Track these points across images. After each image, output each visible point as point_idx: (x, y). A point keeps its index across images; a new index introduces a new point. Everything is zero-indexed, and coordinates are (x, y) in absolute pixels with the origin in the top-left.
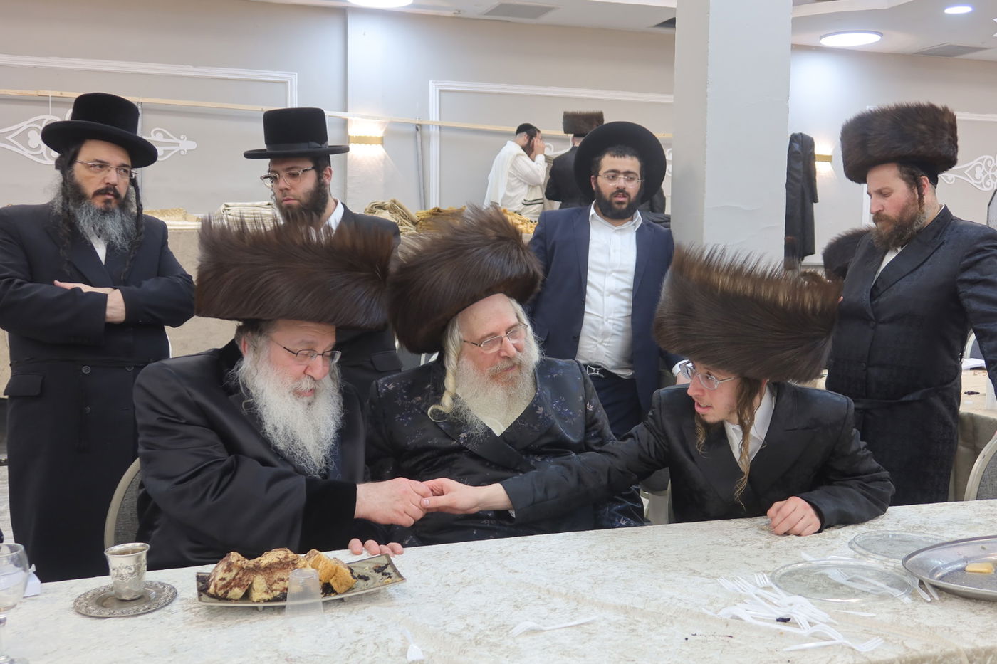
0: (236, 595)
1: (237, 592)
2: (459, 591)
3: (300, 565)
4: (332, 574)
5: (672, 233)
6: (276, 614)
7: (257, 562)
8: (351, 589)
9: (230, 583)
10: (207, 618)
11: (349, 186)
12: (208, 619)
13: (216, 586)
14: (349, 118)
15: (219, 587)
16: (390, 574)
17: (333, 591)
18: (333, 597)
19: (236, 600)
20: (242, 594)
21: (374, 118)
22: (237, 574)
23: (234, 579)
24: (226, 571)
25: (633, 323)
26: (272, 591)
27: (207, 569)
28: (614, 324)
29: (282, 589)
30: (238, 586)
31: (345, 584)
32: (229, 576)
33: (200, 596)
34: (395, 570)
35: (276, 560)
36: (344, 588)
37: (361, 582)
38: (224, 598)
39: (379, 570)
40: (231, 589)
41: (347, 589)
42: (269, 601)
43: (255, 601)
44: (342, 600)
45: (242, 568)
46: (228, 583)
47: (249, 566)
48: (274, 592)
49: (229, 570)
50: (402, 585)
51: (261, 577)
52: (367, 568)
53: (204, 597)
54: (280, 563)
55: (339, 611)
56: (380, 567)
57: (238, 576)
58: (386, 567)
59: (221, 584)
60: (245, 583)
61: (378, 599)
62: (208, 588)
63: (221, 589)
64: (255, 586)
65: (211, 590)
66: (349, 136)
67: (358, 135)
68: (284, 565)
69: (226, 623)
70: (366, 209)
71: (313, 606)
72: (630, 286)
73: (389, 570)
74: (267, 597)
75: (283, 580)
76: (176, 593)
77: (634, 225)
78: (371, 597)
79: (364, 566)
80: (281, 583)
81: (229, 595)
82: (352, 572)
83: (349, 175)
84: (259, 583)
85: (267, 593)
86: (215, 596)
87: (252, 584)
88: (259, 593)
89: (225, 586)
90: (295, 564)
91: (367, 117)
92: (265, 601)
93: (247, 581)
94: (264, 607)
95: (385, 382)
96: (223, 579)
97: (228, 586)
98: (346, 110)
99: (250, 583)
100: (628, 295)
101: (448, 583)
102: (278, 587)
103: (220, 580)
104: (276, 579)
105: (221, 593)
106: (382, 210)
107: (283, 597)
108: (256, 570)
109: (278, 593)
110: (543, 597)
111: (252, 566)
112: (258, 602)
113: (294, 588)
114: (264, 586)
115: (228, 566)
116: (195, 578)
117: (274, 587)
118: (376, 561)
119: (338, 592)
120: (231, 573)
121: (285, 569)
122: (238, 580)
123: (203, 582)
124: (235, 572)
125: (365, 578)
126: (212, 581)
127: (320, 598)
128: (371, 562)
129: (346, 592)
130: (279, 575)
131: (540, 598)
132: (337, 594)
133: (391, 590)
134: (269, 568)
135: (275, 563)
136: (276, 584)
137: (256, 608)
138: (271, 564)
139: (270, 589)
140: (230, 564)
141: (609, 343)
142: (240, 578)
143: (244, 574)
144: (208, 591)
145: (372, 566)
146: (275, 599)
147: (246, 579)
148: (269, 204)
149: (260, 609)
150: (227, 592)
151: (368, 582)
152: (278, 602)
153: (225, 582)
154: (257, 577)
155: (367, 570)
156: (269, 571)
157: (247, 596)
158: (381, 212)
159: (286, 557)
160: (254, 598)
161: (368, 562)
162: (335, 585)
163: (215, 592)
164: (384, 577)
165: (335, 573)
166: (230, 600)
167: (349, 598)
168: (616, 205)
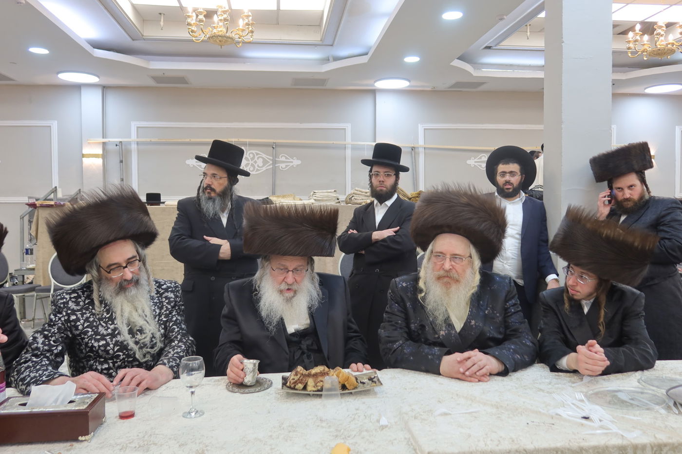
0: (300, 387)
1: (300, 386)
2: (411, 392)
3: (330, 375)
4: (346, 380)
8: (356, 388)
9: (297, 381)
12: (287, 398)
13: (290, 382)
16: (375, 381)
17: (347, 389)
18: (347, 391)
19: (300, 390)
20: (303, 387)
22: (300, 377)
23: (299, 379)
24: (295, 375)
25: (521, 253)
27: (287, 374)
28: (512, 253)
30: (301, 383)
31: (353, 385)
32: (296, 378)
33: (282, 386)
34: (378, 380)
35: (319, 371)
36: (352, 387)
37: (361, 385)
38: (294, 389)
39: (371, 379)
40: (297, 384)
42: (315, 391)
44: (351, 393)
45: (302, 374)
47: (306, 373)
48: (317, 387)
49: (296, 375)
50: (381, 387)
51: (312, 379)
52: (365, 378)
53: (284, 387)
54: (321, 372)
55: (350, 399)
58: (374, 378)
59: (292, 381)
61: (369, 394)
62: (287, 383)
63: (292, 384)
64: (309, 383)
65: (288, 384)
68: (323, 374)
69: (295, 401)
71: (336, 395)
72: (520, 233)
74: (314, 389)
75: (322, 381)
76: (272, 383)
77: (521, 199)
78: (366, 392)
79: (363, 377)
80: (321, 383)
81: (296, 387)
82: (357, 379)
84: (311, 382)
85: (314, 387)
86: (290, 387)
87: (307, 383)
88: (311, 387)
89: (294, 383)
90: (328, 374)
92: (313, 391)
93: (305, 381)
94: (313, 395)
95: (400, 281)
96: (293, 379)
97: (296, 383)
100: (519, 237)
102: (320, 384)
104: (318, 381)
105: (292, 386)
107: (321, 390)
108: (309, 375)
109: (320, 387)
110: (454, 397)
112: (310, 391)
113: (327, 385)
114: (313, 384)
116: (281, 378)
117: (318, 385)
118: (369, 375)
121: (323, 376)
123: (285, 380)
124: (298, 377)
125: (363, 383)
126: (288, 380)
127: (340, 392)
129: (353, 389)
130: (320, 378)
131: (452, 398)
132: (348, 390)
133: (376, 389)
135: (319, 373)
136: (318, 383)
137: (309, 395)
138: (317, 373)
139: (316, 385)
140: (297, 372)
141: (510, 263)
142: (301, 379)
143: (303, 377)
145: (367, 377)
146: (318, 391)
148: (335, 191)
149: (311, 395)
150: (295, 386)
151: (365, 385)
152: (319, 393)
153: (294, 381)
154: (310, 379)
156: (315, 376)
157: (305, 388)
159: (324, 370)
160: (308, 389)
161: (365, 375)
162: (347, 386)
163: (290, 385)
164: (373, 383)
165: (348, 379)
166: (297, 390)
167: (355, 392)
168: (506, 190)
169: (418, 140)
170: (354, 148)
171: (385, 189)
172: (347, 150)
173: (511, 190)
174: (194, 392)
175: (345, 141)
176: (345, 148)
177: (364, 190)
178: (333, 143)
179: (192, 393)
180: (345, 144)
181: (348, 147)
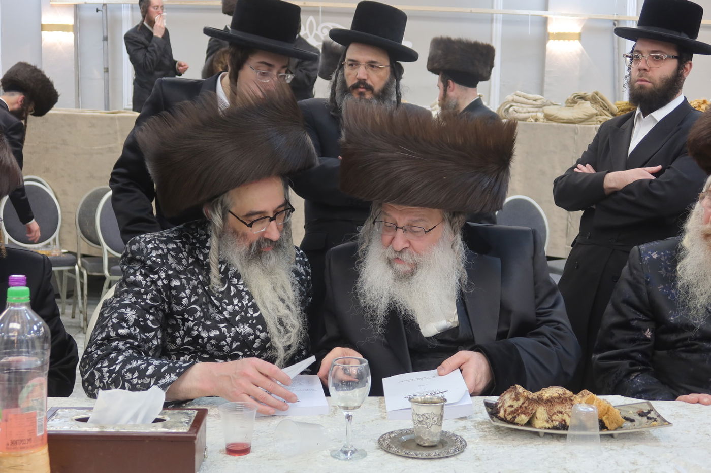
0: (522, 420)
1: (523, 418)
3: (576, 402)
4: (605, 412)
6: (556, 440)
7: (540, 395)
8: (620, 427)
9: (517, 410)
10: (497, 437)
11: (547, 79)
12: (499, 438)
13: (505, 411)
14: (549, 16)
15: (507, 412)
16: (653, 418)
17: (607, 428)
18: (605, 432)
19: (522, 425)
20: (527, 420)
21: (573, 15)
22: (523, 403)
23: (521, 406)
26: (552, 421)
29: (560, 420)
30: (524, 413)
31: (616, 423)
32: (517, 404)
33: (491, 418)
34: (659, 416)
35: (556, 395)
36: (615, 426)
37: (629, 424)
38: (512, 422)
39: (642, 414)
40: (518, 415)
41: (617, 427)
42: (549, 429)
43: (538, 427)
44: (612, 436)
45: (528, 399)
46: (515, 409)
47: (533, 397)
48: (554, 422)
49: (517, 399)
50: (667, 430)
51: (543, 407)
52: (631, 412)
53: (495, 419)
54: (559, 397)
55: (611, 445)
56: (643, 412)
57: (524, 405)
58: (649, 412)
59: (509, 410)
60: (529, 411)
61: (644, 439)
62: (498, 412)
63: (509, 414)
64: (538, 415)
65: (502, 414)
66: (549, 34)
67: (557, 32)
68: (562, 400)
69: (515, 443)
70: (568, 100)
71: (591, 438)
73: (652, 415)
74: (547, 425)
75: (561, 413)
79: (628, 409)
80: (560, 415)
81: (517, 420)
82: (620, 413)
83: (547, 69)
84: (541, 413)
85: (548, 422)
86: (504, 420)
87: (535, 412)
88: (541, 422)
89: (513, 412)
90: (572, 400)
91: (566, 15)
92: (545, 428)
93: (532, 410)
94: (546, 434)
95: (648, 250)
96: (511, 406)
97: (515, 412)
98: (546, 9)
99: (534, 411)
101: (708, 433)
102: (558, 418)
103: (509, 406)
104: (555, 411)
105: (509, 418)
106: (583, 101)
107: (562, 427)
108: (539, 401)
109: (557, 423)
111: (536, 398)
112: (540, 428)
114: (546, 416)
115: (516, 396)
116: (483, 405)
117: (554, 418)
118: (638, 407)
119: (609, 428)
120: (518, 402)
121: (564, 403)
122: (524, 408)
123: (492, 408)
124: (521, 401)
125: (632, 421)
126: (500, 407)
127: (598, 432)
128: (634, 407)
129: (616, 429)
130: (558, 408)
132: (608, 430)
133: (655, 432)
134: (550, 402)
135: (555, 398)
136: (555, 416)
137: (538, 434)
138: (552, 398)
139: (550, 419)
140: (518, 394)
142: (526, 407)
143: (530, 403)
144: (498, 415)
145: (636, 411)
146: (555, 428)
147: (531, 408)
149: (542, 435)
150: (515, 417)
151: (634, 423)
152: (559, 432)
153: (513, 409)
154: (540, 408)
155: (631, 414)
156: (549, 404)
157: (529, 423)
158: (583, 103)
159: (564, 394)
160: (536, 424)
161: (631, 407)
162: (607, 423)
163: (505, 416)
164: (649, 421)
165: (607, 412)
166: (517, 424)
167: (620, 434)
169: (625, 6)
170: (509, 21)
172: (494, 24)
174: (352, 416)
175: (492, 7)
176: (492, 20)
177: (530, 96)
178: (471, 12)
179: (349, 417)
180: (492, 14)
181: (497, 19)
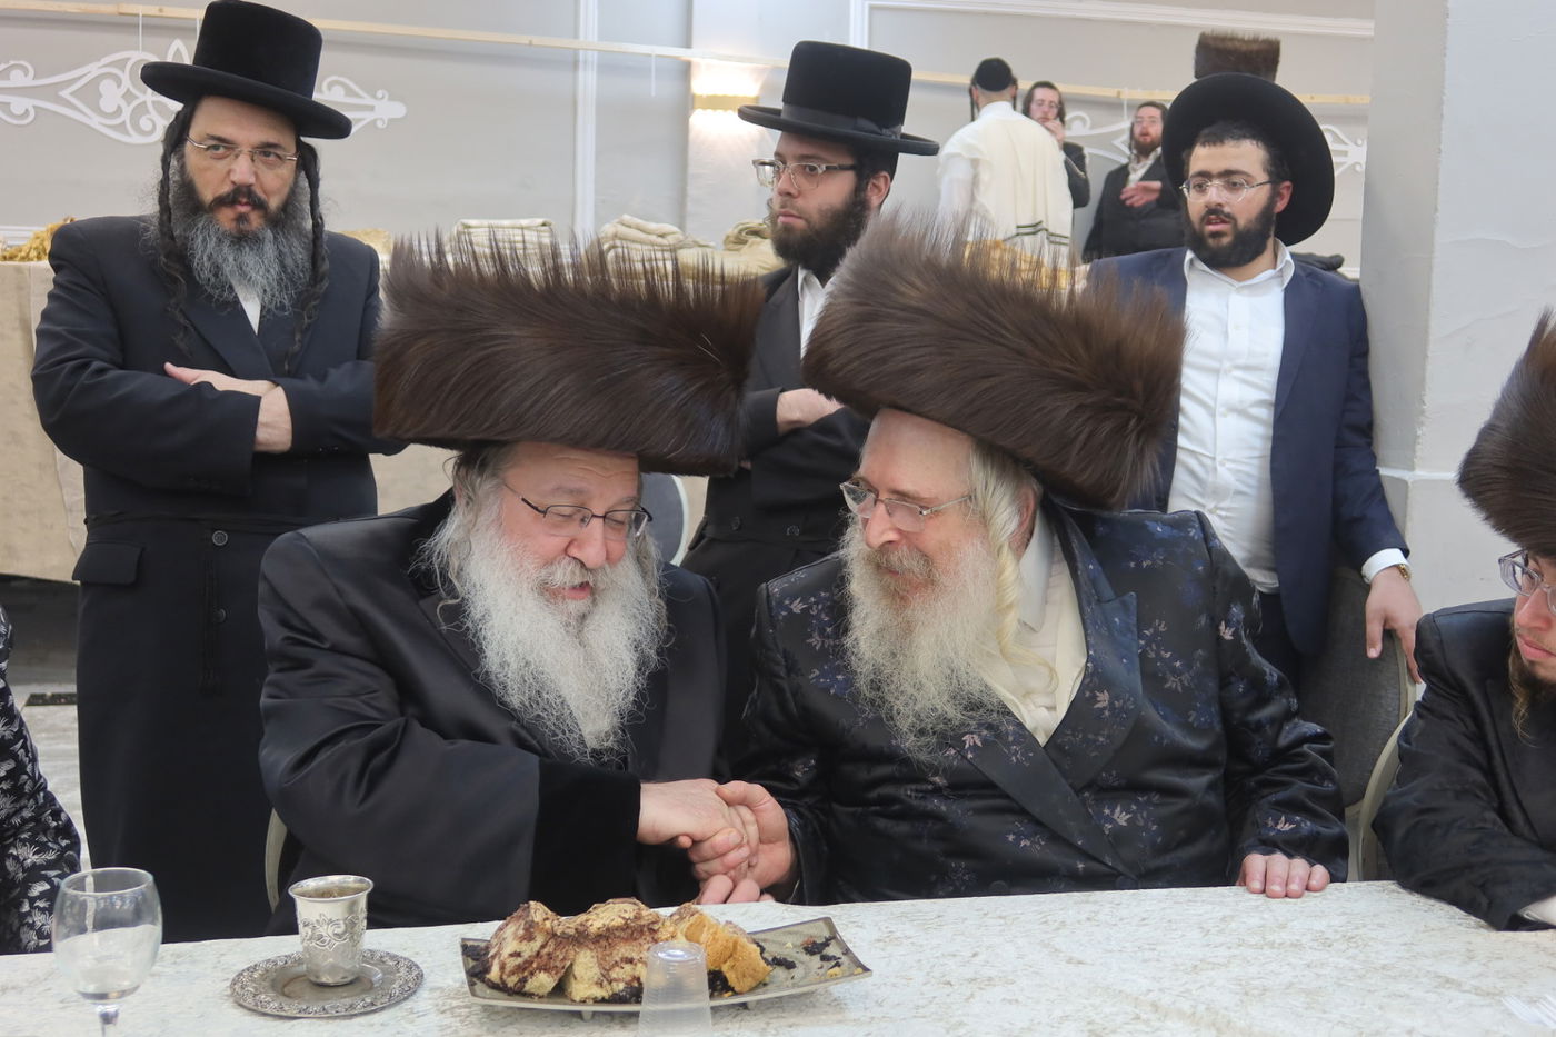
0: (542, 986)
1: (544, 981)
2: (972, 996)
3: (663, 934)
4: (728, 953)
5: (1363, 293)
6: (618, 1027)
7: (582, 924)
8: (762, 984)
9: (529, 962)
10: (485, 1028)
11: (692, 191)
12: (488, 1030)
13: (502, 968)
14: (694, 60)
15: (508, 970)
16: (834, 958)
17: (729, 989)
18: (727, 1000)
19: (541, 997)
20: (553, 985)
21: (741, 60)
22: (543, 947)
23: (538, 953)
24: (522, 939)
25: (1274, 470)
26: (610, 983)
27: (481, 931)
28: (1239, 471)
29: (629, 978)
30: (546, 969)
31: (750, 976)
32: (528, 950)
33: (472, 984)
34: (847, 952)
35: (619, 922)
36: (749, 982)
37: (780, 972)
38: (519, 992)
39: (813, 948)
40: (532, 974)
41: (754, 984)
42: (603, 1001)
43: (577, 999)
44: (744, 1006)
45: (554, 935)
46: (526, 962)
47: (568, 931)
48: (614, 984)
49: (528, 936)
50: (863, 984)
51: (588, 952)
52: (789, 944)
53: (479, 986)
54: (625, 927)
55: (740, 1028)
56: (814, 943)
57: (546, 950)
58: (826, 944)
59: (512, 963)
60: (558, 964)
61: (814, 1006)
62: (487, 970)
63: (512, 973)
64: (578, 970)
65: (494, 974)
66: (693, 96)
67: (711, 93)
68: (635, 932)
70: (728, 237)
71: (693, 1016)
72: (1271, 397)
73: (832, 950)
74: (599, 993)
75: (630, 961)
76: (420, 976)
77: (1281, 274)
78: (800, 1003)
79: (783, 938)
80: (628, 967)
81: (528, 987)
82: (763, 950)
83: (692, 170)
84: (586, 965)
85: (601, 985)
86: (500, 987)
87: (572, 964)
88: (585, 986)
89: (520, 968)
90: (654, 931)
91: (728, 58)
92: (597, 1001)
93: (564, 959)
94: (596, 1014)
95: (783, 594)
96: (517, 954)
97: (526, 969)
98: (688, 44)
99: (568, 963)
100: (1266, 414)
101: (948, 978)
102: (623, 974)
103: (511, 955)
104: (617, 959)
105: (512, 981)
106: (758, 239)
107: (635, 993)
108: (580, 938)
109: (621, 986)
110: (1144, 1016)
111: (572, 932)
112: (583, 1002)
113: (652, 979)
114: (595, 972)
115: (526, 930)
116: (460, 950)
117: (614, 975)
118: (806, 932)
119: (737, 989)
120: (532, 943)
121: (635, 939)
122: (545, 957)
123: (477, 960)
124: (536, 945)
125: (789, 965)
126: (493, 957)
127: (704, 1001)
128: (796, 933)
129: (752, 990)
130: (623, 950)
131: (1137, 1018)
132: (736, 994)
133: (838, 989)
134: (606, 937)
135: (617, 928)
136: (617, 969)
137: (579, 1015)
138: (608, 930)
139: (605, 978)
140: (531, 926)
141: (1228, 510)
142: (549, 954)
143: (558, 945)
144: (488, 976)
145: (800, 941)
146: (616, 999)
147: (561, 957)
148: (544, 225)
149: (586, 1016)
150: (524, 981)
151: (794, 972)
152: (623, 1005)
153: (519, 960)
154: (582, 954)
155: (789, 948)
156: (603, 943)
157: (560, 990)
158: (759, 243)
159: (638, 917)
160: (574, 993)
161: (790, 933)
162: (731, 976)
163: (501, 979)
164: (827, 964)
165: (732, 952)
166: (529, 995)
167: (758, 1002)
168: (1211, 242)
170: (611, 66)
171: (800, 223)
172: (581, 74)
173: (1226, 240)
174: (116, 1015)
175: (576, 36)
176: (575, 65)
177: (652, 226)
178: (531, 44)
179: (107, 1019)
180: (576, 51)
181: (585, 62)
